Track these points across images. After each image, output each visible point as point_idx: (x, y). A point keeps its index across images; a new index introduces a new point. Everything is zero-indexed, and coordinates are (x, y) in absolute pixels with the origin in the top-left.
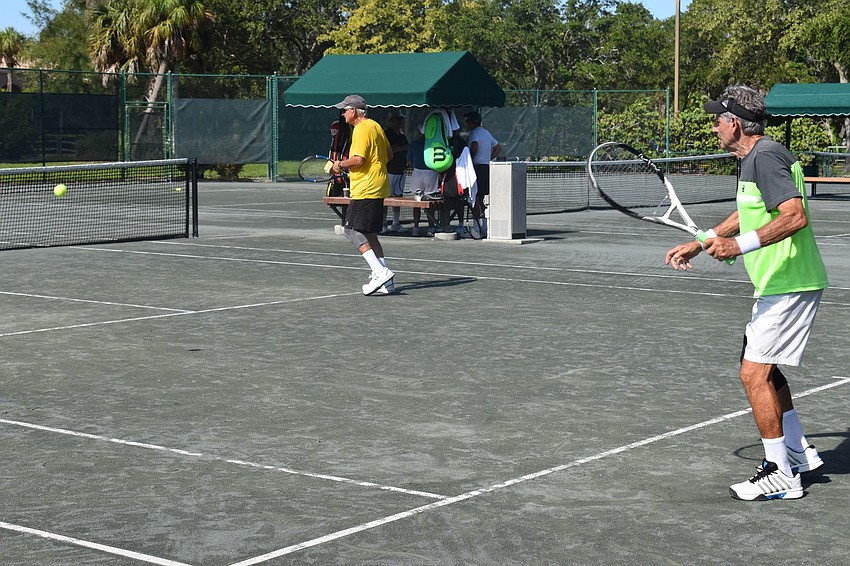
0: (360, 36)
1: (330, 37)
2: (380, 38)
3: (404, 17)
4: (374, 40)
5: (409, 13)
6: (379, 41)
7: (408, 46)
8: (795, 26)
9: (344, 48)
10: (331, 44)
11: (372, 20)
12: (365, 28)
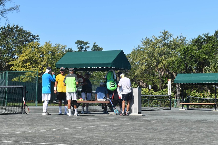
0: (22, 63)
1: (12, 63)
2: (29, 63)
3: (37, 57)
4: (27, 64)
5: (39, 56)
6: (29, 64)
7: (39, 66)
8: (163, 61)
9: (17, 66)
10: (13, 65)
11: (27, 58)
12: (24, 60)
